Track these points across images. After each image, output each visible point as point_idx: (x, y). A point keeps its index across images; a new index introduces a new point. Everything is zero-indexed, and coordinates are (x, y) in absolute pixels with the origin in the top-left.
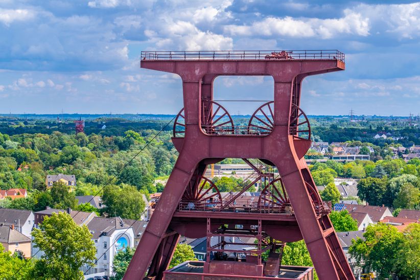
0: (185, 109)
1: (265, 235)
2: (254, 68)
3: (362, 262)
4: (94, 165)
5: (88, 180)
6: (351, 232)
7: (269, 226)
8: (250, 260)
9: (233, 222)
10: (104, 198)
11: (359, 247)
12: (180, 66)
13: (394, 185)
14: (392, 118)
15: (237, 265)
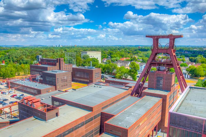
0: (153, 44)
1: (167, 67)
2: (166, 37)
3: (188, 72)
4: (141, 54)
5: (140, 56)
6: (186, 67)
7: (168, 65)
8: (164, 71)
9: (161, 64)
10: (142, 59)
11: (188, 70)
12: (153, 37)
13: (196, 59)
14: (198, 46)
15: (161, 72)
